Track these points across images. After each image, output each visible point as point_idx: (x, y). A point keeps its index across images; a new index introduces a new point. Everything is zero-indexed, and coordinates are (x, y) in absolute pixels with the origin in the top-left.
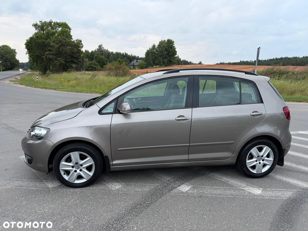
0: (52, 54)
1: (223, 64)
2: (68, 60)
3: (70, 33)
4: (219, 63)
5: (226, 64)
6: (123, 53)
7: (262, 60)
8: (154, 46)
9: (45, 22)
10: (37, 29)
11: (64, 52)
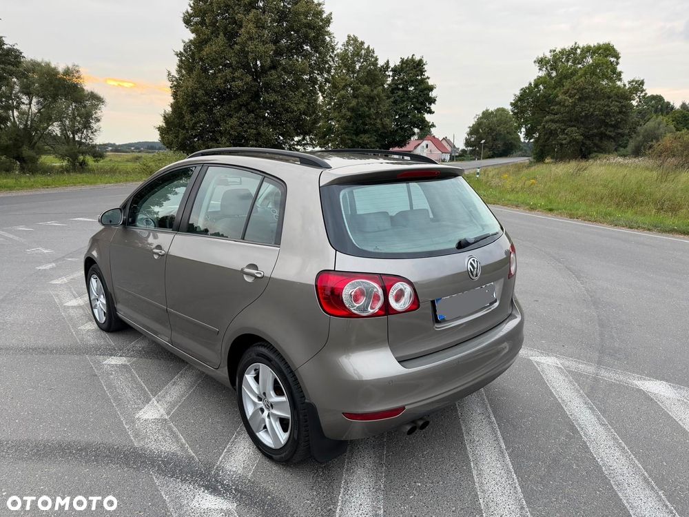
0: (557, 121)
2: (591, 132)
3: (618, 66)
10: (544, 69)
11: (583, 114)
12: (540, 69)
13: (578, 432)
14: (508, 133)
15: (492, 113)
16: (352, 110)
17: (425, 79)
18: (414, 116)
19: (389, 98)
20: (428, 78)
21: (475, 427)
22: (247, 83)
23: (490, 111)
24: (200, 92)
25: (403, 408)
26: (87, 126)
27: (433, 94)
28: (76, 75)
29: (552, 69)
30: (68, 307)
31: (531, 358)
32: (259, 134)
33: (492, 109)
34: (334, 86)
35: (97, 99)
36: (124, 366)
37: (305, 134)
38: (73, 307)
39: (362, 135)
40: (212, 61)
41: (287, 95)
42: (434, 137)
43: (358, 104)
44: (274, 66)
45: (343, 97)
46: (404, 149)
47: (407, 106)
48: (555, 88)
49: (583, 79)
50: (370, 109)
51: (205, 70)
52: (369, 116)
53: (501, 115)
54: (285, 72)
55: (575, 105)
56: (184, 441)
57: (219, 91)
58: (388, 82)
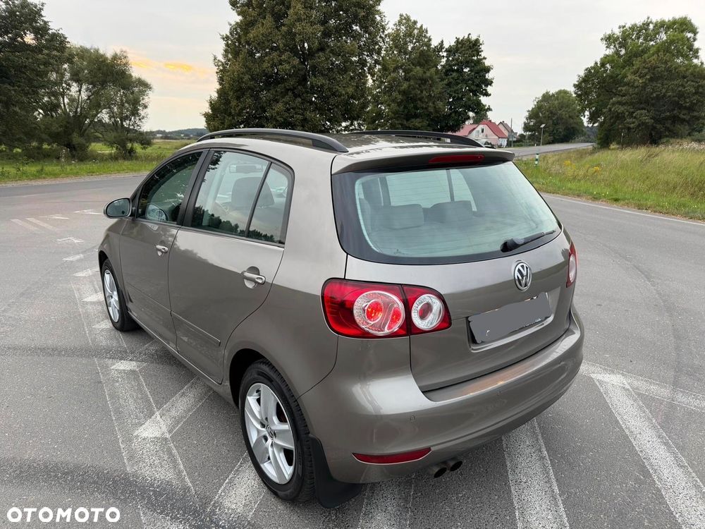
0: (624, 104)
2: (663, 116)
3: (695, 43)
9: (633, 27)
10: (612, 47)
11: (655, 95)
12: (607, 47)
13: (651, 476)
14: (570, 117)
15: (553, 95)
16: (404, 93)
17: (481, 59)
18: (469, 99)
19: (442, 80)
20: (485, 58)
21: (522, 462)
22: (294, 67)
23: (551, 93)
24: (247, 77)
25: (428, 449)
26: (135, 113)
27: (489, 76)
28: (124, 61)
29: (620, 47)
30: (87, 303)
31: (593, 376)
32: (305, 120)
33: (553, 91)
34: (385, 68)
35: (144, 85)
36: (133, 372)
37: (352, 119)
38: (92, 303)
39: (413, 120)
40: (259, 44)
41: (334, 79)
42: (490, 121)
43: (409, 87)
44: (322, 49)
45: (394, 79)
46: (457, 134)
47: (462, 89)
48: (623, 67)
49: (655, 57)
50: (422, 92)
51: (251, 54)
52: (420, 99)
53: (563, 97)
54: (333, 54)
55: (645, 86)
56: (182, 466)
57: (266, 75)
58: (442, 64)
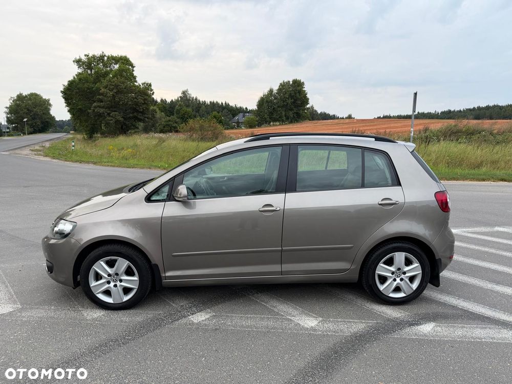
0: (103, 107)
1: (389, 117)
2: (128, 116)
3: (134, 72)
4: (382, 117)
5: (394, 117)
6: (222, 103)
7: (454, 111)
8: (271, 91)
9: (94, 57)
10: (82, 68)
23: (24, 95)
48: (95, 83)
53: (35, 98)
55: (114, 96)
